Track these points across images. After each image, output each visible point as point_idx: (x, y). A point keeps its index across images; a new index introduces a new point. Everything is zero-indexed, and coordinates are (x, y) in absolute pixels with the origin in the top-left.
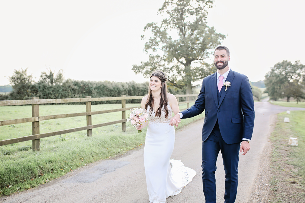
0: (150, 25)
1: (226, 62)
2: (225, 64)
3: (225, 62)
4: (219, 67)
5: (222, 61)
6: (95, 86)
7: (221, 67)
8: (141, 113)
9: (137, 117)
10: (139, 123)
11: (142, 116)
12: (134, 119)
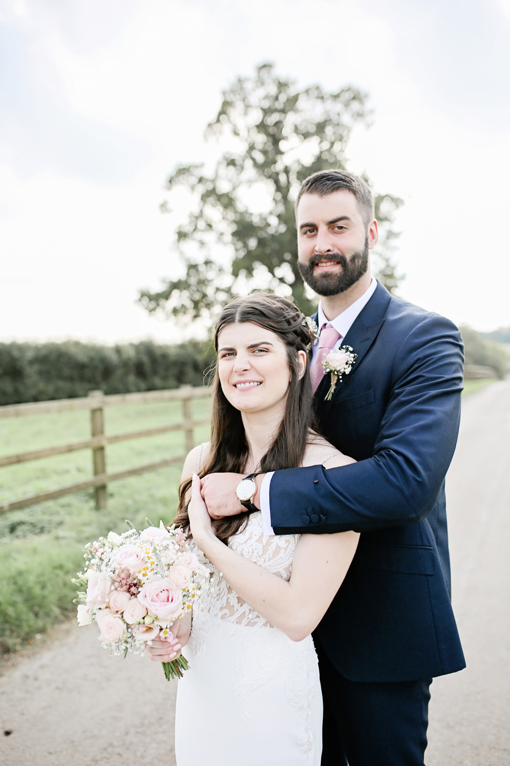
0: (183, 171)
1: (353, 259)
2: (350, 266)
3: (348, 257)
4: (325, 282)
5: (335, 251)
6: (30, 355)
7: (333, 283)
8: (149, 559)
9: (129, 588)
10: (145, 629)
11: (159, 573)
12: (111, 605)
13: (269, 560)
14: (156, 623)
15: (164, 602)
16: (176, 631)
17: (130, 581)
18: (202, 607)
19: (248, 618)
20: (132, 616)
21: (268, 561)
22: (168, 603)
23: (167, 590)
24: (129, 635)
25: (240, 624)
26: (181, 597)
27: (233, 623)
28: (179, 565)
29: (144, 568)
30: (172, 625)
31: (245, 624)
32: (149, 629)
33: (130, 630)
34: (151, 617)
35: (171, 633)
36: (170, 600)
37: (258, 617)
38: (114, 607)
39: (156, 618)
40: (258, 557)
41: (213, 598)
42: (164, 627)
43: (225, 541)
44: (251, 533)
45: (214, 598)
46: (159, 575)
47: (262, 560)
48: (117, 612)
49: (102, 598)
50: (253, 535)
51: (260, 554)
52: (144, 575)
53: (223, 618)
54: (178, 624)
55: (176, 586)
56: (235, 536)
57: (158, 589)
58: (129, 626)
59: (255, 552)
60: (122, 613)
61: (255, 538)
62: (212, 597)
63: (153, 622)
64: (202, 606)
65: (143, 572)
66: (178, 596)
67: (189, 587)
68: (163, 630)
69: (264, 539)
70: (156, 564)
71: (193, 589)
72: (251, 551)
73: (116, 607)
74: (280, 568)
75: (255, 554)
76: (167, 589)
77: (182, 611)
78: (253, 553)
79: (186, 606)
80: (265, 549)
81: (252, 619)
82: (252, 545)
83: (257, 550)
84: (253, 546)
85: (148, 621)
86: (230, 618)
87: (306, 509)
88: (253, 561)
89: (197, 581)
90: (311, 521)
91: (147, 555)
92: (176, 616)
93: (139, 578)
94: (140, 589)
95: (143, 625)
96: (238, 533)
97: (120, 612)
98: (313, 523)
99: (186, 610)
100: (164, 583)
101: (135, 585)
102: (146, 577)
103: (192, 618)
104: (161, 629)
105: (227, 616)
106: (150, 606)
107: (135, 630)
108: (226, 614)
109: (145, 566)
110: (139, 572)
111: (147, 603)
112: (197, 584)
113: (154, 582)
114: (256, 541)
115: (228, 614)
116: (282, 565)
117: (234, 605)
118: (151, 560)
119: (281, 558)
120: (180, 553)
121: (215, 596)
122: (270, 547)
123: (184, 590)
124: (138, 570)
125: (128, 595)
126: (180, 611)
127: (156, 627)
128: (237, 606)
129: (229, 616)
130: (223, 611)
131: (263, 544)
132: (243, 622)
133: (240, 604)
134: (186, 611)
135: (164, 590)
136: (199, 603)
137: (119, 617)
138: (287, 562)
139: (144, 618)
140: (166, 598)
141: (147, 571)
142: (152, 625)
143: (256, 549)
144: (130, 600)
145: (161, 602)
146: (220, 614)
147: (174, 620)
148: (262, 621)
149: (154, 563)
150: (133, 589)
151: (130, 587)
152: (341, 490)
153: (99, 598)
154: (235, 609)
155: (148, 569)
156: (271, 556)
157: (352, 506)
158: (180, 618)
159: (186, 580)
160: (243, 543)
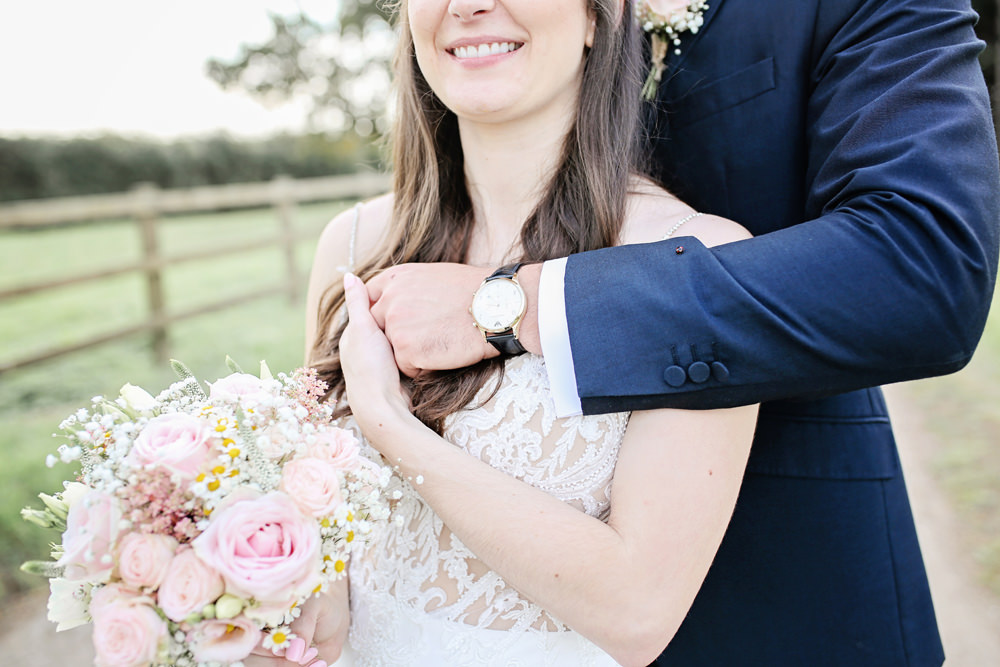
8: (226, 446)
9: (174, 524)
10: (220, 632)
11: (256, 482)
12: (125, 572)
13: (558, 471)
14: (250, 614)
15: (269, 556)
16: (309, 630)
17: (173, 504)
18: (373, 581)
19: (495, 611)
20: (184, 597)
21: (555, 475)
22: (280, 558)
23: (278, 524)
24: (180, 650)
25: (475, 624)
26: (316, 541)
27: (456, 620)
28: (309, 457)
29: (211, 467)
30: (297, 615)
31: (487, 626)
32: (233, 632)
33: (180, 637)
34: (235, 597)
35: (293, 637)
36: (287, 548)
37: (519, 607)
38: (133, 576)
39: (252, 601)
40: (529, 464)
41: (401, 560)
42: (273, 624)
43: (437, 427)
44: (511, 406)
45: (405, 560)
46: (253, 486)
47: (539, 472)
48: (142, 588)
49: (93, 554)
50: (516, 411)
51: (533, 458)
52: (212, 487)
53: (430, 608)
54: (315, 613)
55: (303, 511)
56: (464, 413)
57: (251, 522)
58: (176, 627)
59: (522, 453)
60: (156, 592)
61: (520, 419)
62: (398, 557)
63: (242, 613)
64: (373, 576)
65: (209, 479)
66: (307, 537)
67: (336, 512)
68: (273, 632)
69: (544, 420)
70: (244, 456)
71: (349, 519)
72: (510, 450)
73: (138, 575)
74: (581, 490)
75: (523, 458)
76: (277, 519)
77: (322, 579)
78: (515, 454)
79: (331, 565)
80: (548, 444)
81: (504, 613)
82: (513, 436)
83: (525, 450)
84: (517, 438)
85: (226, 609)
86: (447, 609)
87: (674, 349)
88: (515, 474)
89: (358, 497)
90: (688, 380)
91: (219, 435)
92: (303, 592)
93: (198, 494)
94: (202, 524)
95: (214, 622)
96: (471, 405)
97: (148, 591)
98: (695, 383)
99: (333, 576)
100: (268, 506)
101: (191, 515)
102: (218, 492)
103: (350, 602)
104: (266, 630)
105: (441, 604)
106: (230, 568)
107: (195, 635)
108: (438, 599)
109: (214, 464)
110: (199, 479)
111: (222, 561)
112: (358, 506)
113: (238, 504)
114: (524, 426)
115: (443, 601)
116: (587, 484)
117: (458, 578)
118: (231, 446)
119: (587, 466)
120: (308, 426)
121: (406, 554)
122: (561, 441)
123: (323, 522)
124: (197, 474)
125: (170, 541)
126: (315, 579)
127: (251, 623)
128: (464, 580)
129: (446, 605)
130: (428, 591)
131: (542, 434)
132: (481, 621)
133: (472, 576)
134: (333, 578)
135: (268, 525)
136: (367, 571)
137: (148, 605)
138: (600, 476)
139: (215, 603)
140: (276, 546)
141: (220, 476)
142: (241, 619)
143: (524, 445)
144: (175, 554)
145: (262, 556)
146: (422, 601)
147: (301, 602)
148: (529, 614)
149: (237, 454)
150: (183, 526)
151: (175, 520)
152: (773, 299)
153: (88, 556)
154: (460, 587)
155: (222, 471)
156: (562, 462)
157: (803, 338)
158: (317, 595)
159: (328, 495)
160: (486, 432)
